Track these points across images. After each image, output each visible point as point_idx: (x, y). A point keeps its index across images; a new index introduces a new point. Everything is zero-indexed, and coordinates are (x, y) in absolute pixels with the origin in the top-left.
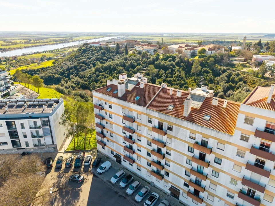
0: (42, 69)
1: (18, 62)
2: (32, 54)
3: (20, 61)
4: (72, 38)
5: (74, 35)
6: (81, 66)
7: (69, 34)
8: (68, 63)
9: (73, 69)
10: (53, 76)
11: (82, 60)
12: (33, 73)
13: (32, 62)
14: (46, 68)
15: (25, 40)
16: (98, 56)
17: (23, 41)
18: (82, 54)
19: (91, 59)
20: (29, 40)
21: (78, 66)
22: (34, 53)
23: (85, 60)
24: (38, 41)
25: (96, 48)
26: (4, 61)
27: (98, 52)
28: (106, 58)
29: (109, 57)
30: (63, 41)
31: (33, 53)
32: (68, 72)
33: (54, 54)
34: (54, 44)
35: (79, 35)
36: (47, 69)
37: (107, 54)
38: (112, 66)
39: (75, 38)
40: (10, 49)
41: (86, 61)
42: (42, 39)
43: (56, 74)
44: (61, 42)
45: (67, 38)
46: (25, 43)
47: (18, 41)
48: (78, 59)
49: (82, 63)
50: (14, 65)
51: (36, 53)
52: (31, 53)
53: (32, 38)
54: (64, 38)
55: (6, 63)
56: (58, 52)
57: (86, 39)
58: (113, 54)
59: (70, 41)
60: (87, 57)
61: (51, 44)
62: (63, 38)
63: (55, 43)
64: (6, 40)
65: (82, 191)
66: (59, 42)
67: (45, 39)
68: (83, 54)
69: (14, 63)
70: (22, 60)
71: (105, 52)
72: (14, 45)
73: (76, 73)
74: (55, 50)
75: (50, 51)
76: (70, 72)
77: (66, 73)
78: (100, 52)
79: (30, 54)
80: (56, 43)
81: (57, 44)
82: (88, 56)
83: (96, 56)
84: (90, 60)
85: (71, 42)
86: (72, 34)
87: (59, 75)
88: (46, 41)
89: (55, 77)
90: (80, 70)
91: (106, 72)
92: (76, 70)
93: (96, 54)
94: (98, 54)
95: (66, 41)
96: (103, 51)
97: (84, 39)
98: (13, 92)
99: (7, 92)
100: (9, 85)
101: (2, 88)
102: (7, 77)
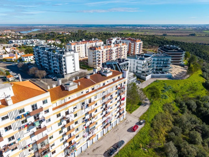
98: (166, 70)
99: (161, 68)
100: (168, 65)
101: (162, 65)
102: (169, 60)
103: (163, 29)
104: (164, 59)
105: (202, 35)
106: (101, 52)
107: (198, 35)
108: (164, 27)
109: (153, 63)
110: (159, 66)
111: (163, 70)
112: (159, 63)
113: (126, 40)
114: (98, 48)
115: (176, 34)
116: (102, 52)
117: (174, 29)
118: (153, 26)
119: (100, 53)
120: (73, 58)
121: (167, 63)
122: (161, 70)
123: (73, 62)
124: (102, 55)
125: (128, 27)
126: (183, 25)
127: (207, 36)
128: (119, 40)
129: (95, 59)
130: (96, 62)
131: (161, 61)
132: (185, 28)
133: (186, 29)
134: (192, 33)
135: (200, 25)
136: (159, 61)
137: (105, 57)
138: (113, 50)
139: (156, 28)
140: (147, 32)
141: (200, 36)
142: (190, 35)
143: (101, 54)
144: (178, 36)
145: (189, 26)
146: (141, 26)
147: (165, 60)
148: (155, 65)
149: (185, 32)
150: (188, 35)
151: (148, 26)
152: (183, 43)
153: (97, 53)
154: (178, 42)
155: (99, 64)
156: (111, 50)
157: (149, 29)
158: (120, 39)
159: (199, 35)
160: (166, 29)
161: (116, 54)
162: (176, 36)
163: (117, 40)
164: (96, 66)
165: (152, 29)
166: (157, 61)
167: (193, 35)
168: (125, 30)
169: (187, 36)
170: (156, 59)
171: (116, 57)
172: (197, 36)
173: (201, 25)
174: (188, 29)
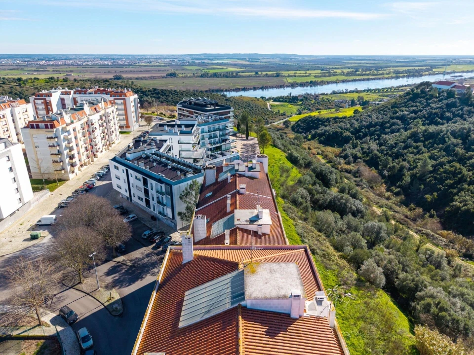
0: (334, 120)
1: (317, 103)
2: (346, 93)
3: (321, 103)
4: (432, 67)
5: (441, 62)
6: (394, 124)
7: (432, 60)
8: (374, 116)
9: (378, 127)
10: (341, 132)
11: (401, 113)
12: (320, 122)
13: (336, 106)
14: (341, 118)
15: (350, 70)
16: (435, 109)
17: (346, 71)
18: (408, 101)
19: (419, 113)
20: (354, 70)
21: (388, 122)
22: (351, 92)
23: (406, 113)
24: (368, 72)
25: (439, 94)
26: (301, 100)
27: (440, 101)
28: (452, 116)
29: (459, 113)
30: (410, 72)
31: (348, 91)
32: (367, 130)
33: (380, 95)
34: (392, 78)
35: (452, 62)
36: (341, 120)
37: (459, 106)
38: (442, 134)
39: (438, 68)
40: (322, 83)
41: (407, 115)
42: (377, 69)
43: (347, 130)
44: (406, 75)
45: (423, 68)
46: (348, 74)
47: (339, 71)
48: (395, 110)
49: (397, 118)
50: (310, 107)
51: (353, 92)
52: (344, 91)
53: (362, 66)
54: (417, 68)
55: (302, 103)
56: (389, 92)
57: (460, 71)
58: (471, 109)
59: (424, 73)
60: (412, 109)
61: (386, 78)
62: (413, 68)
63: (394, 75)
64: (326, 68)
65: (141, 280)
66: (401, 75)
67: (382, 68)
68: (409, 103)
69: (312, 104)
70: (324, 101)
71: (456, 102)
72: (331, 77)
73: (377, 135)
74: (385, 88)
75: (375, 90)
76: (369, 130)
77: (362, 132)
78: (445, 102)
79: (343, 93)
80: (397, 75)
81: (397, 78)
82: (416, 106)
83: (432, 108)
84: (415, 114)
85: (426, 75)
86: (438, 60)
87: (350, 132)
88: (381, 72)
89: (344, 134)
90: (388, 130)
91: (427, 143)
92: (381, 129)
93: (432, 105)
94: (438, 106)
95: (417, 74)
96: (451, 100)
97: (456, 71)
98: (227, 146)
99: (219, 145)
100: (227, 137)
101: (217, 139)
102: (227, 127)
103: (106, 65)
104: (219, 126)
105: (189, 75)
106: (72, 132)
107: (181, 75)
108: (105, 59)
109: (203, 138)
110: (212, 142)
111: (223, 148)
112: (212, 135)
113: (90, 93)
114: (58, 121)
115: (141, 76)
116: (74, 130)
117: (131, 65)
118: (77, 57)
119: (69, 134)
120: (9, 165)
121: (224, 133)
122: (219, 148)
123: (12, 175)
124: (76, 138)
125: (10, 61)
126: (144, 56)
127: (197, 77)
128: (71, 96)
129: (60, 153)
130: (62, 161)
131: (214, 131)
132: (151, 63)
133: (153, 64)
134: (170, 72)
135: (173, 55)
136: (212, 131)
137: (81, 143)
138: (94, 122)
139: (90, 63)
140: (71, 71)
141: (185, 77)
142: (167, 75)
143: (72, 136)
144: (145, 79)
145: (157, 58)
146: (47, 58)
147: (221, 127)
148: (207, 141)
149: (156, 71)
150: (164, 75)
151: (65, 57)
152: (175, 91)
153: (62, 136)
154: (166, 90)
155: (73, 165)
156: (89, 124)
157: (72, 65)
158: (72, 92)
159: (184, 75)
160: (113, 66)
161: (101, 132)
162: (141, 79)
163: (63, 96)
164: (66, 172)
165: (78, 65)
166: (209, 131)
167: (173, 75)
168: (5, 70)
169: (163, 77)
170: (206, 128)
171: (102, 139)
172: (180, 77)
173: (176, 55)
174: (157, 64)
